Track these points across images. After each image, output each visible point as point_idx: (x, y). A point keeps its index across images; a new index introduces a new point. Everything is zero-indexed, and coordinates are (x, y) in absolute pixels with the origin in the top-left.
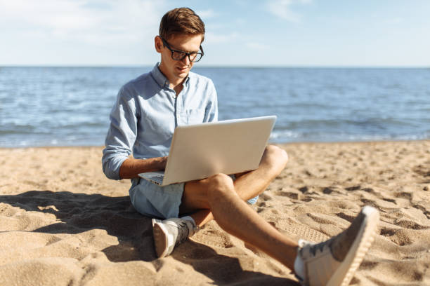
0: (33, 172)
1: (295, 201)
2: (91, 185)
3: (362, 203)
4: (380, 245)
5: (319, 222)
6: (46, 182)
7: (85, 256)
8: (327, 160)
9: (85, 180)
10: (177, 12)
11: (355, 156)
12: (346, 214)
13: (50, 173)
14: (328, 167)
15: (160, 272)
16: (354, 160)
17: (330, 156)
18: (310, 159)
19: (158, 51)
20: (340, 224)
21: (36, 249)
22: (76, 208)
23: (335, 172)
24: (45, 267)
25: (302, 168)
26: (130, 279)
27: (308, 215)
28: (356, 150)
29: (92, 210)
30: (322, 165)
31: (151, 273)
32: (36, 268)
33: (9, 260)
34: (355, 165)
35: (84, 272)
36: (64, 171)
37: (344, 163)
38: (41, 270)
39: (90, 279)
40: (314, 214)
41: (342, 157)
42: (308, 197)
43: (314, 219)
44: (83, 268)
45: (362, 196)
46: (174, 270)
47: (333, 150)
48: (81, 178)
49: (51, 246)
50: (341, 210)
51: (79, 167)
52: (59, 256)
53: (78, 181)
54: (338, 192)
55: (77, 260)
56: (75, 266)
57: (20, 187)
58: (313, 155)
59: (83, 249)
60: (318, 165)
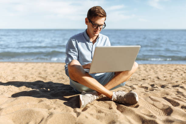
0: (43, 73)
1: (147, 90)
2: (64, 79)
3: (177, 93)
4: (179, 113)
5: (153, 100)
6: (47, 77)
7: (51, 108)
8: (169, 72)
9: (62, 77)
10: (95, 8)
11: (183, 71)
12: (167, 98)
13: (49, 73)
14: (168, 75)
15: (78, 117)
16: (182, 73)
17: (170, 71)
18: (161, 71)
19: (87, 24)
20: (163, 102)
21: (33, 104)
22: (53, 89)
23: (171, 78)
24: (34, 112)
25: (156, 75)
26: (66, 119)
27: (149, 97)
28: (183, 68)
29: (59, 90)
30: (166, 75)
31: (74, 118)
32: (31, 112)
33: (22, 108)
34: (182, 75)
35: (48, 115)
36: (55, 73)
37: (177, 74)
38: (32, 113)
39: (50, 118)
40: (152, 97)
41: (176, 71)
42: (153, 89)
43: (152, 99)
44: (49, 113)
45: (178, 90)
46: (84, 117)
47: (172, 68)
48: (61, 76)
49: (39, 103)
50: (166, 96)
51: (61, 71)
52: (41, 108)
53: (59, 77)
54: (168, 88)
55: (48, 110)
56: (46, 112)
57: (37, 79)
58: (162, 70)
59: (51, 106)
60: (164, 74)
